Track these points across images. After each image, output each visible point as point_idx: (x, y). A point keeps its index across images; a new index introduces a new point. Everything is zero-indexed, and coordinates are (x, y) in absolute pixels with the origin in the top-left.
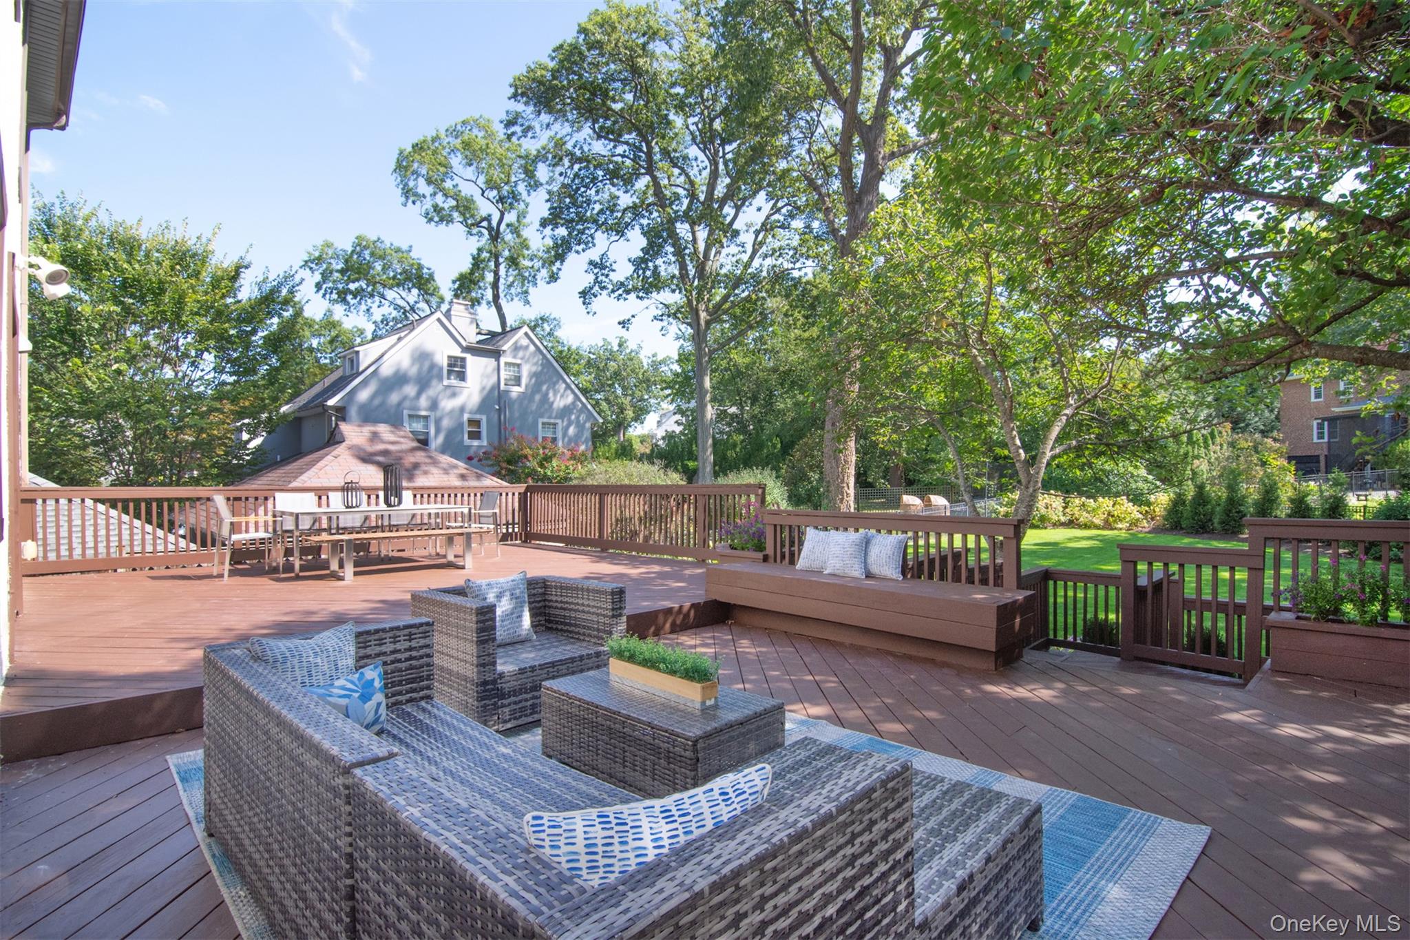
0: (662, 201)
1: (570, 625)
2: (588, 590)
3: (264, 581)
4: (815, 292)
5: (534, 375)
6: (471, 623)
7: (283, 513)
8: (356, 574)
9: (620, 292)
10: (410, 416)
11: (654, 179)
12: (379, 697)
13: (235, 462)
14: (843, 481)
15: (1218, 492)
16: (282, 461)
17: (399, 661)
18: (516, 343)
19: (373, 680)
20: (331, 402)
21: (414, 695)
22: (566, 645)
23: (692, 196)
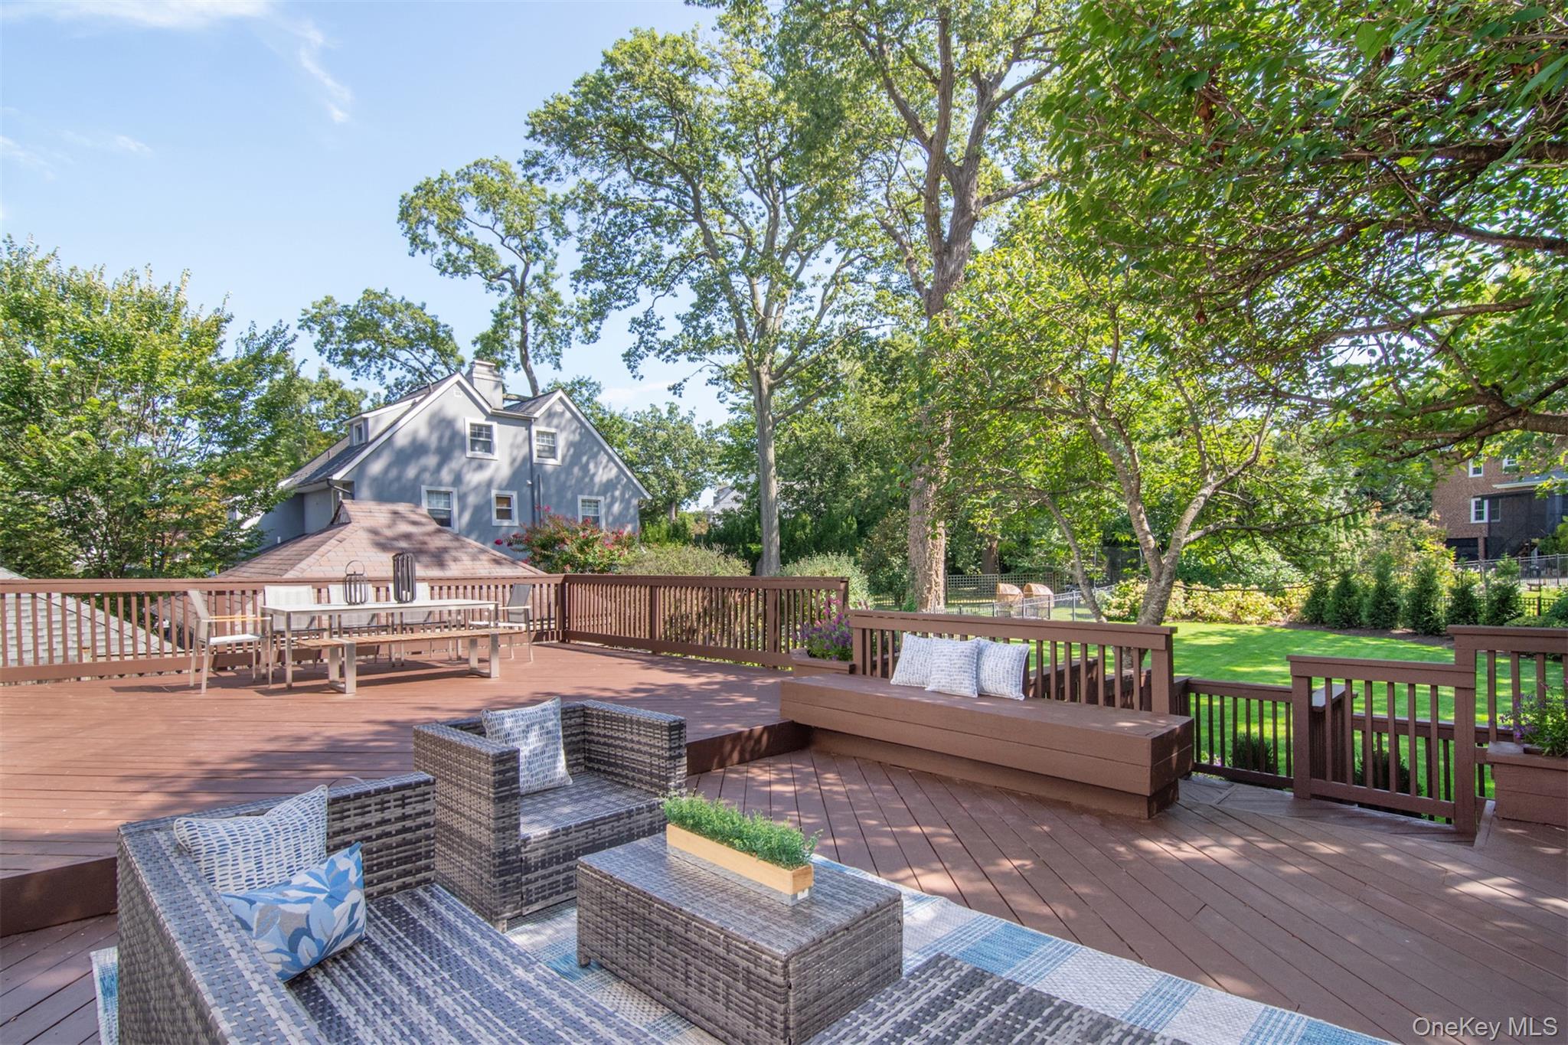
0: (714, 252)
1: (616, 765)
2: (638, 723)
3: (249, 694)
4: (894, 355)
5: (571, 444)
6: (487, 772)
7: (275, 611)
8: (360, 684)
9: (668, 352)
10: (429, 492)
11: (703, 226)
12: (356, 896)
13: (227, 544)
14: (930, 569)
15: (1366, 580)
16: (282, 543)
17: (388, 834)
18: (549, 409)
19: (347, 872)
20: (337, 477)
21: (408, 879)
22: (609, 794)
23: (749, 245)
